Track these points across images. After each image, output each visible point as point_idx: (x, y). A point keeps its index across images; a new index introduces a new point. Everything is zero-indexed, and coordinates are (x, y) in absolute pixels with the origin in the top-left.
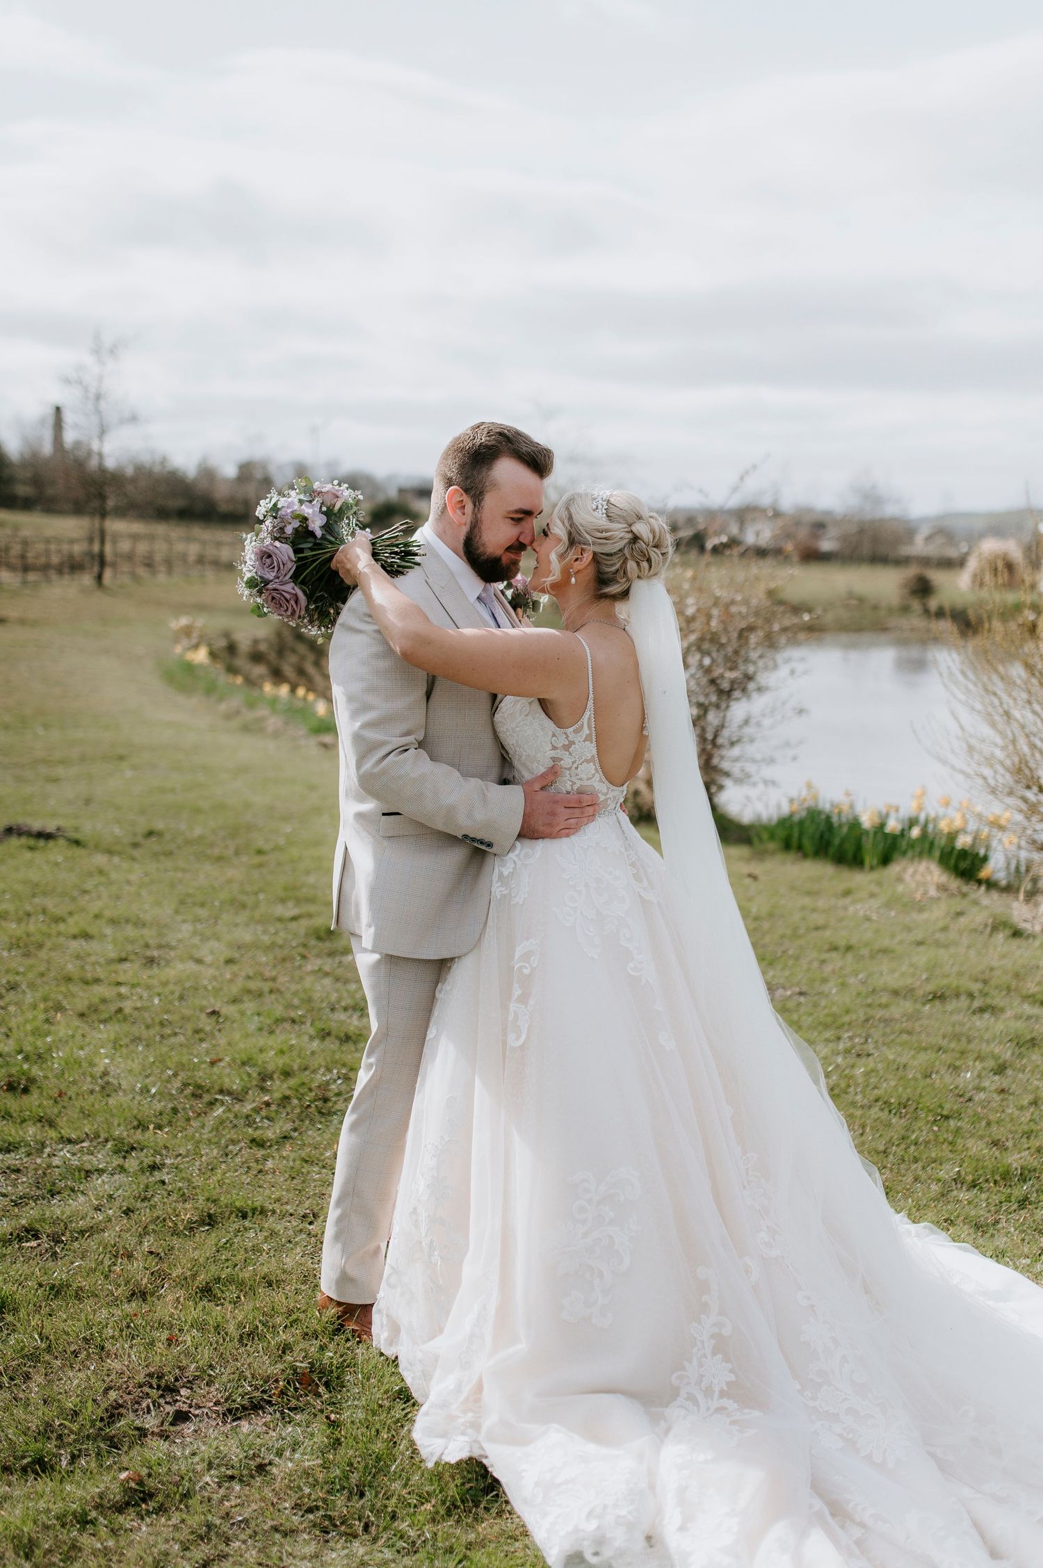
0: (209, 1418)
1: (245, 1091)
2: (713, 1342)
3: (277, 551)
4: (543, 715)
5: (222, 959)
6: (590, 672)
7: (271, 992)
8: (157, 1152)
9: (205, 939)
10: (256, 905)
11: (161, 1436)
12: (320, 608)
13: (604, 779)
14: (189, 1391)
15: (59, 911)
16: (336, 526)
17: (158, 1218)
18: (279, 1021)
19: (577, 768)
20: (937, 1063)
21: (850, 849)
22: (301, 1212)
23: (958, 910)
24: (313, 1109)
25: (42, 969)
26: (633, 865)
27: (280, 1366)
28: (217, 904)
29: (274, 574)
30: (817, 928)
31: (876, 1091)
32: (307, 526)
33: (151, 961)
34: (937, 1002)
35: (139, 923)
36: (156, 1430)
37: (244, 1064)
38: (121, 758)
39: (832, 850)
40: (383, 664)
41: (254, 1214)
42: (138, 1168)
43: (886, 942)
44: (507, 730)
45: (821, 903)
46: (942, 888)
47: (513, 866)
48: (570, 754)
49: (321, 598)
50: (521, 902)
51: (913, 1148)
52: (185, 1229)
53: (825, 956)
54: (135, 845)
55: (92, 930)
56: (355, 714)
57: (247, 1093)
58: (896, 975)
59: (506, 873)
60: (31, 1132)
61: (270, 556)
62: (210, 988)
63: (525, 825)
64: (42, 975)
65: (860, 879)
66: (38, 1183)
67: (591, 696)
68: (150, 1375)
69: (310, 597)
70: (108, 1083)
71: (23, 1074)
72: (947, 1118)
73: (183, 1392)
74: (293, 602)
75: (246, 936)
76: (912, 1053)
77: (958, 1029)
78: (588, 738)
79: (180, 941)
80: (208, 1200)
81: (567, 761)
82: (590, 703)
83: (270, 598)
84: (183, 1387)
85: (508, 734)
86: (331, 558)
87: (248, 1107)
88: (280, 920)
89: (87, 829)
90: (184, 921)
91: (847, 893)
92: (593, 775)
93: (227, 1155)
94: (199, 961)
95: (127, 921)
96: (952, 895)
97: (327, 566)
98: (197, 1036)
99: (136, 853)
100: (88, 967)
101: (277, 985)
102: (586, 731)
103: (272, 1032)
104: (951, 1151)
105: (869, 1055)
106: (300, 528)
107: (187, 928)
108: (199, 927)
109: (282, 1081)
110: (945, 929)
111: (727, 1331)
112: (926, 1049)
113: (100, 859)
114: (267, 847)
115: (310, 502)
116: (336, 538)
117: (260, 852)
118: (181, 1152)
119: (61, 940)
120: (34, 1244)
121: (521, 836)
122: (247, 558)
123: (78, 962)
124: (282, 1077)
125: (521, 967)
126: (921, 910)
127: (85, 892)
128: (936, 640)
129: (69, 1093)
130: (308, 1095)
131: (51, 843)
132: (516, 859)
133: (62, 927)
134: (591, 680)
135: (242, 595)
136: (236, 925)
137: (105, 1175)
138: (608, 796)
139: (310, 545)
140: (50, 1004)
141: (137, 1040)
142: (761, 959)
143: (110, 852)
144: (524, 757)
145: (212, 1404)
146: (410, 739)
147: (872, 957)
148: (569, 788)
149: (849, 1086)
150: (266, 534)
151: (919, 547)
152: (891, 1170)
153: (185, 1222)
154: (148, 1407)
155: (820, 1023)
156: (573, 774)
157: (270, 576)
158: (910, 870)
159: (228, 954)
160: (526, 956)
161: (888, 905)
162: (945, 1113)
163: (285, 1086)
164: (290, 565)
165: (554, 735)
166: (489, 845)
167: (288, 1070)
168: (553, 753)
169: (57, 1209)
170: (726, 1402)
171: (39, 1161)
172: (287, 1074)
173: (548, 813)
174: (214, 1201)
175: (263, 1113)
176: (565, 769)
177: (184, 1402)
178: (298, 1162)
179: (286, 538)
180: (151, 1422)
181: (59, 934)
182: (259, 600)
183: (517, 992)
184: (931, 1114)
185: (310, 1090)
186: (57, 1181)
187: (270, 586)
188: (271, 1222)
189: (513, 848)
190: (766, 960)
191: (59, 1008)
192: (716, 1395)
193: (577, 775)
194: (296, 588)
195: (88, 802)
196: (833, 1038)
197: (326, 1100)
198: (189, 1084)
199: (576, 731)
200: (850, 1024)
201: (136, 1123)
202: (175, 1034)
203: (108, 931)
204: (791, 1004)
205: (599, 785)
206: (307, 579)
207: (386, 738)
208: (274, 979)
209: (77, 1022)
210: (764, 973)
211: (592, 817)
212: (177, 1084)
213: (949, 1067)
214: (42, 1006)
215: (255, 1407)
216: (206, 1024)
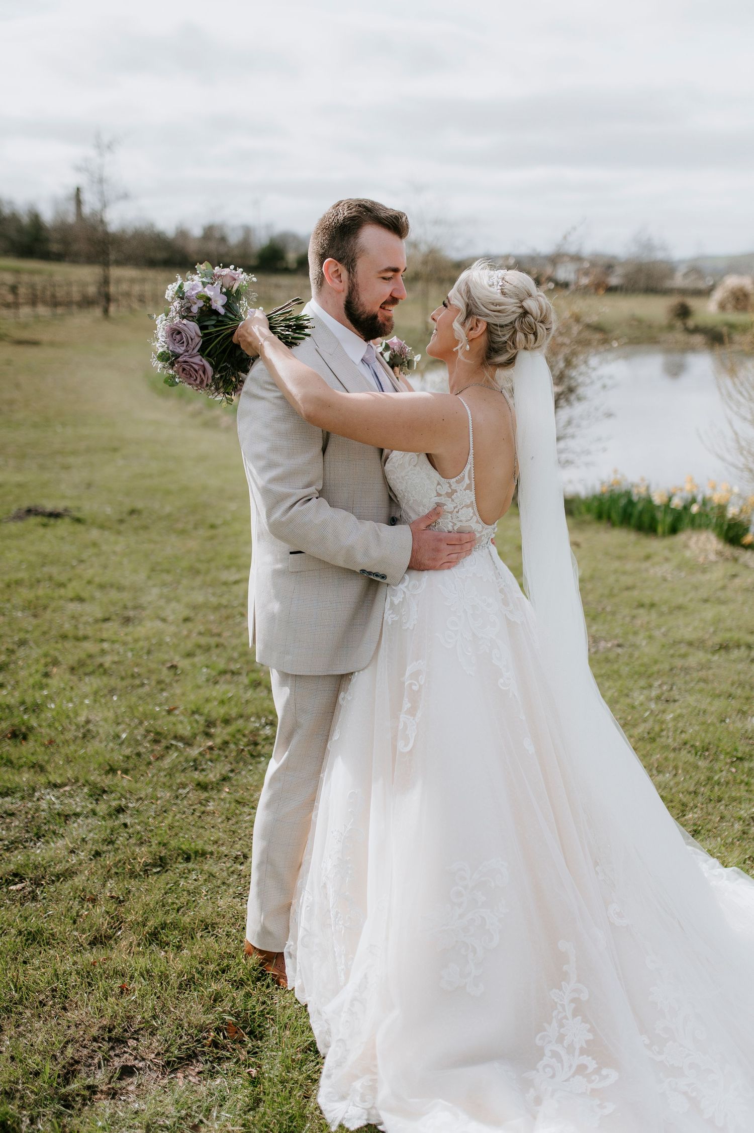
0: (150, 1071)
1: (195, 736)
2: (573, 1005)
3: (186, 328)
4: (430, 466)
5: (181, 617)
6: (471, 431)
7: (217, 646)
8: (122, 796)
9: (169, 600)
10: (208, 572)
11: (108, 1094)
12: (224, 377)
13: (480, 520)
14: (135, 1041)
15: (63, 578)
16: (234, 305)
17: (120, 861)
18: (223, 672)
19: (458, 512)
20: (729, 709)
21: (646, 519)
22: (235, 853)
23: (734, 573)
24: (245, 753)
25: (45, 628)
26: (501, 591)
27: (211, 1017)
28: (178, 571)
29: (183, 348)
30: (628, 588)
31: (683, 735)
32: (211, 306)
33: (127, 621)
34: (723, 652)
35: (120, 588)
36: (104, 1088)
37: (193, 713)
38: (115, 450)
39: (634, 521)
40: (284, 427)
41: (196, 856)
42: (106, 812)
43: (680, 600)
44: (398, 478)
45: (629, 566)
46: (719, 553)
47: (403, 596)
48: (453, 500)
49: (225, 368)
50: (411, 628)
51: (716, 788)
52: (141, 870)
53: (635, 612)
54: (121, 521)
55: (84, 595)
56: (262, 470)
57: (195, 738)
58: (690, 629)
59: (396, 602)
60: (25, 778)
61: (179, 333)
62: (171, 644)
63: (413, 560)
64: (44, 633)
65: (656, 545)
66: (27, 827)
67: (472, 451)
68: (103, 1028)
69: (215, 368)
70: (88, 731)
71: (23, 724)
72: (740, 759)
73: (131, 1043)
74: (201, 372)
75: (199, 597)
76: (709, 700)
77: (742, 677)
78: (468, 487)
79: (150, 603)
80: (160, 843)
81: (449, 506)
82: (471, 457)
83: (181, 370)
84: (130, 1038)
85: (398, 481)
86: (233, 333)
87: (194, 752)
88: (225, 583)
89: (89, 507)
90: (154, 586)
91: (648, 557)
92: (472, 518)
93: (177, 797)
94: (164, 620)
95: (112, 586)
96: (727, 559)
97: (230, 340)
98: (159, 687)
99: (122, 527)
100: (81, 626)
101: (221, 640)
102: (467, 481)
103: (216, 683)
104: (747, 791)
105: (675, 701)
106: (204, 308)
107: (155, 591)
108: (165, 590)
109: (223, 728)
110: (724, 588)
111: (585, 997)
112: (719, 696)
113: (95, 534)
114: (218, 522)
115: (212, 284)
116: (236, 316)
117: (213, 527)
118: (142, 796)
119: (62, 602)
120: (19, 886)
121: (410, 568)
122: (160, 334)
123: (73, 622)
124: (223, 725)
125: (411, 684)
126: (704, 571)
127: (82, 561)
128: (693, 349)
129: (58, 741)
130: (242, 740)
131: (59, 521)
132: (405, 590)
133: (62, 591)
134: (471, 438)
135: (156, 368)
136: (193, 589)
137: (81, 818)
138: (482, 534)
139: (213, 322)
140: (49, 660)
141: (112, 691)
142: (587, 614)
143: (102, 527)
144: (412, 501)
145: (153, 1056)
146: (312, 489)
147: (671, 612)
148: (450, 528)
149: (662, 730)
150: (174, 314)
151: (679, 281)
152: (702, 809)
153: (141, 865)
154: (99, 1063)
155: (636, 673)
156: (454, 517)
157: (181, 350)
158: (694, 539)
159: (186, 613)
160: (416, 675)
161: (679, 567)
162: (740, 755)
163: (225, 732)
164: (197, 340)
165: (439, 484)
166: (383, 577)
167: (227, 717)
168: (437, 499)
169: (40, 852)
170: (587, 1060)
171: (30, 805)
172: (227, 722)
173: (433, 550)
174: (164, 845)
175: (208, 756)
176: (448, 512)
177: (131, 1054)
178: (233, 804)
179: (193, 317)
180: (100, 1078)
181: (61, 597)
182: (171, 372)
183: (407, 705)
184: (728, 757)
185: (244, 736)
186: (43, 825)
187: (180, 359)
188: (209, 865)
189: (403, 579)
190: (592, 616)
191: (56, 663)
192: (577, 1052)
193: (458, 517)
194: (203, 360)
195: (89, 486)
196: (646, 685)
197: (256, 744)
198: (151, 731)
199: (458, 482)
200: (658, 672)
201: (108, 768)
202: (143, 685)
203: (98, 594)
204: (612, 656)
205: (475, 524)
206: (212, 352)
207: (291, 491)
208: (219, 635)
209: (67, 676)
210: (589, 627)
211: (469, 552)
212: (142, 730)
213: (738, 712)
214: (43, 661)
215: (190, 1057)
216: (165, 675)
